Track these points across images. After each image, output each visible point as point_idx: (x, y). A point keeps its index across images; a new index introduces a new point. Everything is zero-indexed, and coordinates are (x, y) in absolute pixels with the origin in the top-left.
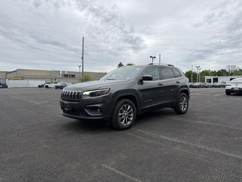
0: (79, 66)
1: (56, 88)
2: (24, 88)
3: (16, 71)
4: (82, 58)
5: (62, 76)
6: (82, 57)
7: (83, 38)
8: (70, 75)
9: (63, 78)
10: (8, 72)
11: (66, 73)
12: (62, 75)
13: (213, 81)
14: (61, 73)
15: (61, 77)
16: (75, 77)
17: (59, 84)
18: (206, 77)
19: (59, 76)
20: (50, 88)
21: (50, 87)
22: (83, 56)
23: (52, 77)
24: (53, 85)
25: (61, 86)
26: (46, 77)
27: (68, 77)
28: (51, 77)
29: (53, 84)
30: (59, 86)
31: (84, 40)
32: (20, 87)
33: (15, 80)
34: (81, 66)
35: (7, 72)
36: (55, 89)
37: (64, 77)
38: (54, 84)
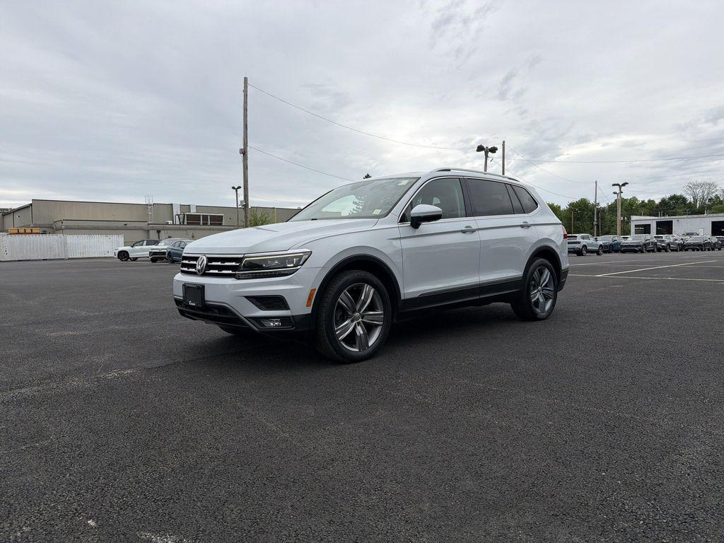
0: (233, 188)
1: (154, 260)
2: (50, 260)
3: (31, 205)
4: (244, 152)
5: (181, 221)
6: (241, 150)
7: (246, 79)
8: (205, 218)
9: (184, 226)
10: (7, 210)
11: (193, 212)
12: (181, 216)
13: (657, 229)
14: (177, 211)
15: (178, 223)
16: (221, 224)
17: (163, 246)
18: (633, 218)
19: (170, 222)
20: (135, 259)
21: (137, 258)
22: (245, 144)
23: (149, 224)
24: (143, 251)
25: (169, 253)
26: (129, 225)
27: (199, 224)
28: (144, 225)
29: (145, 247)
30: (164, 253)
31: (249, 88)
32: (37, 258)
33: (18, 233)
34: (239, 187)
35: (4, 209)
36: (151, 262)
37: (188, 224)
38: (147, 245)
